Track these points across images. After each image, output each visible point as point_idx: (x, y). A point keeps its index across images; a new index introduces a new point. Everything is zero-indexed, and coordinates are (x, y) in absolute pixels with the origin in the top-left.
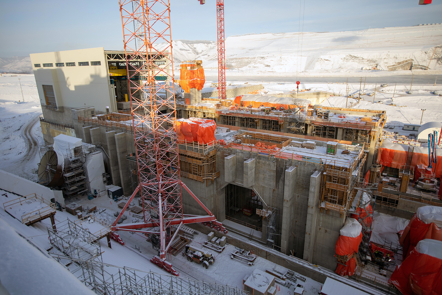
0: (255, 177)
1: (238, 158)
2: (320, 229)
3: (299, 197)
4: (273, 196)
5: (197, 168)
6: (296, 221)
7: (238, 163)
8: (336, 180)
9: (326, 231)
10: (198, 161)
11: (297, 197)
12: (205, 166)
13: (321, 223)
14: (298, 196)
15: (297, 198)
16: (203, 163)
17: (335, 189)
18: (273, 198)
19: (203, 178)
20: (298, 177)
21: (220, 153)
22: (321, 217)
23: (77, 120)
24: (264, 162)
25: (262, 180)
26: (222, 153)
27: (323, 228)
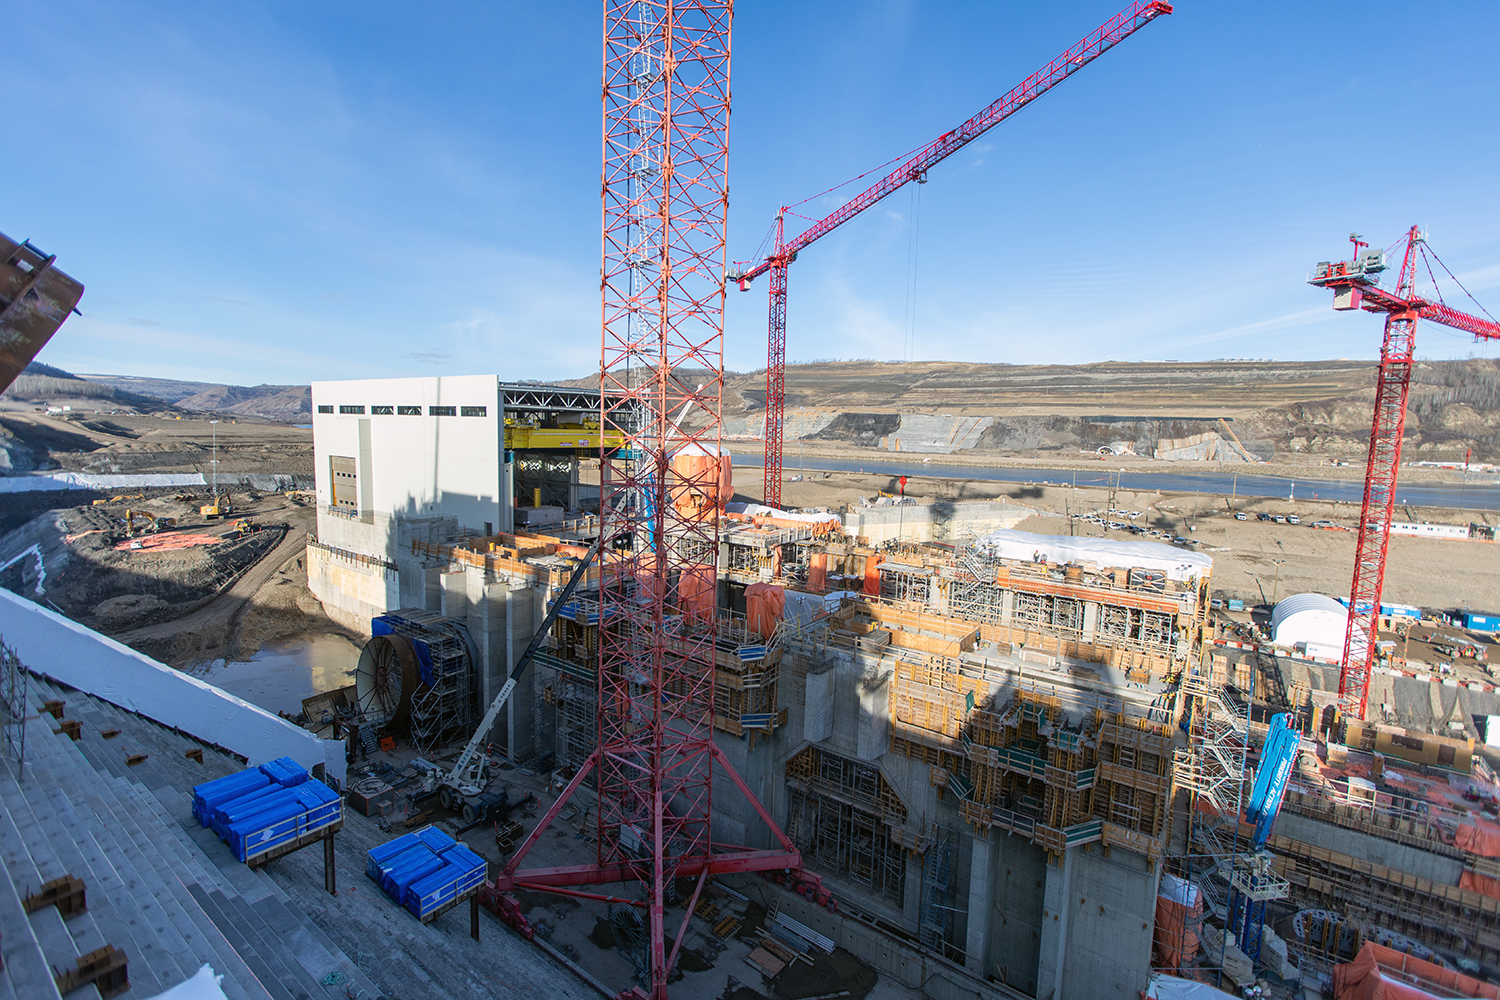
1: (842, 676)
2: (1083, 901)
5: (729, 696)
6: (1009, 872)
7: (839, 690)
8: (1131, 758)
9: (1102, 909)
10: (733, 677)
12: (750, 693)
13: (1086, 883)
16: (746, 683)
17: (1127, 784)
19: (744, 726)
21: (791, 658)
23: (409, 548)
26: (796, 658)
27: (1093, 900)
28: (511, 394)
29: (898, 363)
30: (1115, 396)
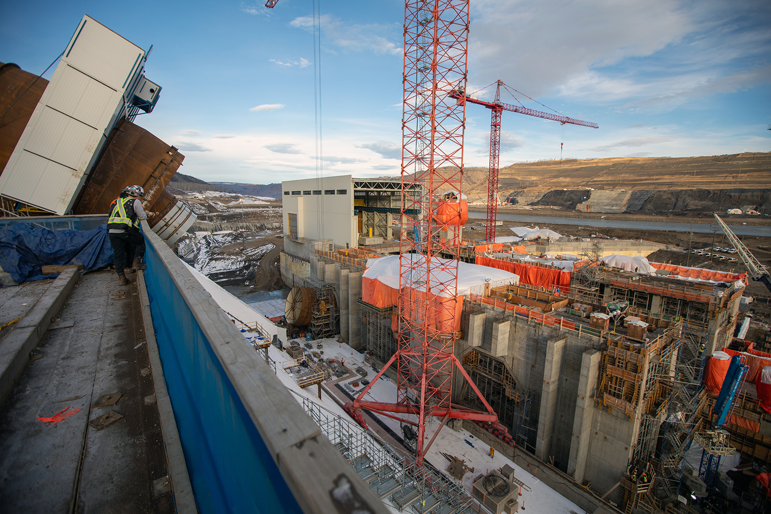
0: (508, 344)
2: (597, 433)
3: (568, 382)
4: (531, 374)
6: (562, 416)
7: (487, 323)
8: (623, 364)
9: (605, 438)
11: (564, 380)
13: (599, 425)
14: (566, 380)
15: (564, 382)
17: (621, 377)
18: (531, 377)
20: (568, 352)
21: (466, 307)
22: (599, 416)
23: (314, 253)
24: (521, 325)
25: (518, 350)
27: (602, 433)
28: (357, 183)
29: (592, 160)
30: (747, 176)
